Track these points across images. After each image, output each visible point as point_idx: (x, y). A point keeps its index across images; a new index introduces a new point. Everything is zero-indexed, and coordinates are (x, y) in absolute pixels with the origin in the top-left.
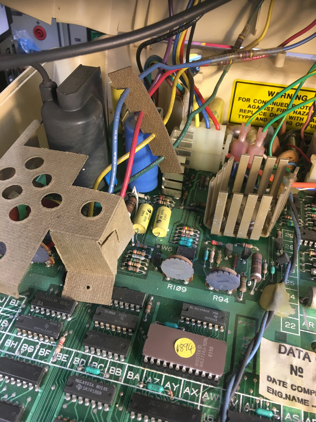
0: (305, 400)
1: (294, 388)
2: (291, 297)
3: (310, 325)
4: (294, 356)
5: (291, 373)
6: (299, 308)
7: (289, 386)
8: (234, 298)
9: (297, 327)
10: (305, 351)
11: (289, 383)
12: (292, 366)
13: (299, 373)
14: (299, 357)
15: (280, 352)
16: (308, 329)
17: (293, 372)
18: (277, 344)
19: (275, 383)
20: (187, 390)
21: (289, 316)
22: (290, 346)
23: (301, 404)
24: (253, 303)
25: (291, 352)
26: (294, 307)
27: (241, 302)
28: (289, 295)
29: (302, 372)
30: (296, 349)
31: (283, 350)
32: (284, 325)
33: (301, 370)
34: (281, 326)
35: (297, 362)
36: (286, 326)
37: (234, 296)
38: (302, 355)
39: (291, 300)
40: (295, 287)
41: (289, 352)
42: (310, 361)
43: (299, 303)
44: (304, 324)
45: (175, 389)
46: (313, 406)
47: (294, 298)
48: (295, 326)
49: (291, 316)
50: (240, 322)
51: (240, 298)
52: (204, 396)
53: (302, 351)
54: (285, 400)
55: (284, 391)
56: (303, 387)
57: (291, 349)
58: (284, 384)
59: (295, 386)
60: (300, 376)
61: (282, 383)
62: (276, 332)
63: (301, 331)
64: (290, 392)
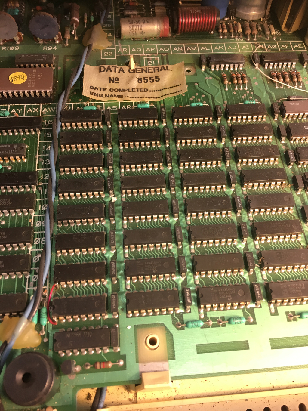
0: (120, 95)
1: (112, 90)
2: (109, 35)
3: (123, 50)
4: (111, 71)
5: (110, 82)
6: (115, 41)
7: (108, 90)
8: (61, 45)
9: (114, 54)
10: (120, 67)
11: (108, 88)
12: (110, 79)
13: (115, 81)
14: (115, 71)
15: (100, 71)
16: (122, 53)
17: (111, 81)
18: (98, 67)
19: (96, 90)
20: (30, 110)
21: (107, 48)
22: (108, 66)
23: (117, 98)
24: (78, 45)
25: (109, 69)
26: (110, 41)
27: (67, 47)
28: (107, 34)
29: (118, 80)
30: (113, 67)
31: (102, 69)
32: (103, 54)
33: (117, 79)
34: (101, 56)
35: (113, 75)
36: (105, 55)
37: (61, 44)
38: (117, 70)
39: (109, 37)
40: (112, 28)
41: (108, 70)
42: (124, 72)
43: (115, 38)
44: (119, 50)
45: (19, 112)
46: (126, 97)
47: (111, 35)
48: (112, 53)
49: (108, 47)
50: (68, 60)
51: (66, 44)
52: (44, 110)
53: (118, 67)
54: (105, 98)
55: (104, 93)
56: (119, 89)
57: (109, 67)
58: (104, 89)
60: (116, 83)
61: (102, 89)
62: (97, 60)
63: (117, 56)
64: (108, 93)
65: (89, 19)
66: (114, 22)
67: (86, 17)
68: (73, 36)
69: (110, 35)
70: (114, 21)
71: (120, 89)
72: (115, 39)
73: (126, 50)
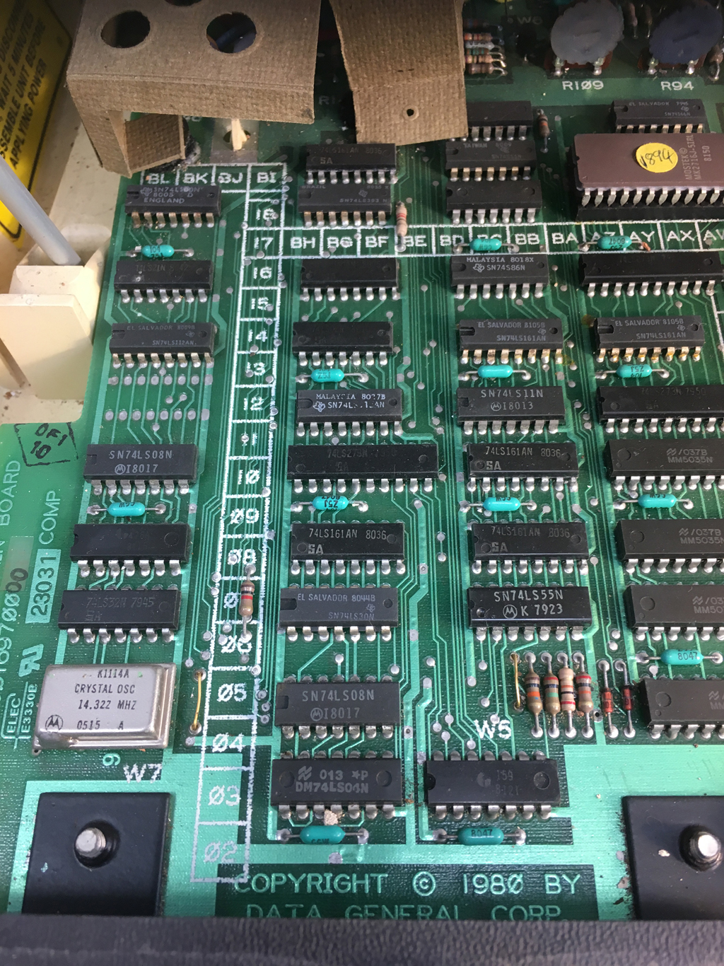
20: (672, 235)
45: (649, 240)
52: (706, 236)
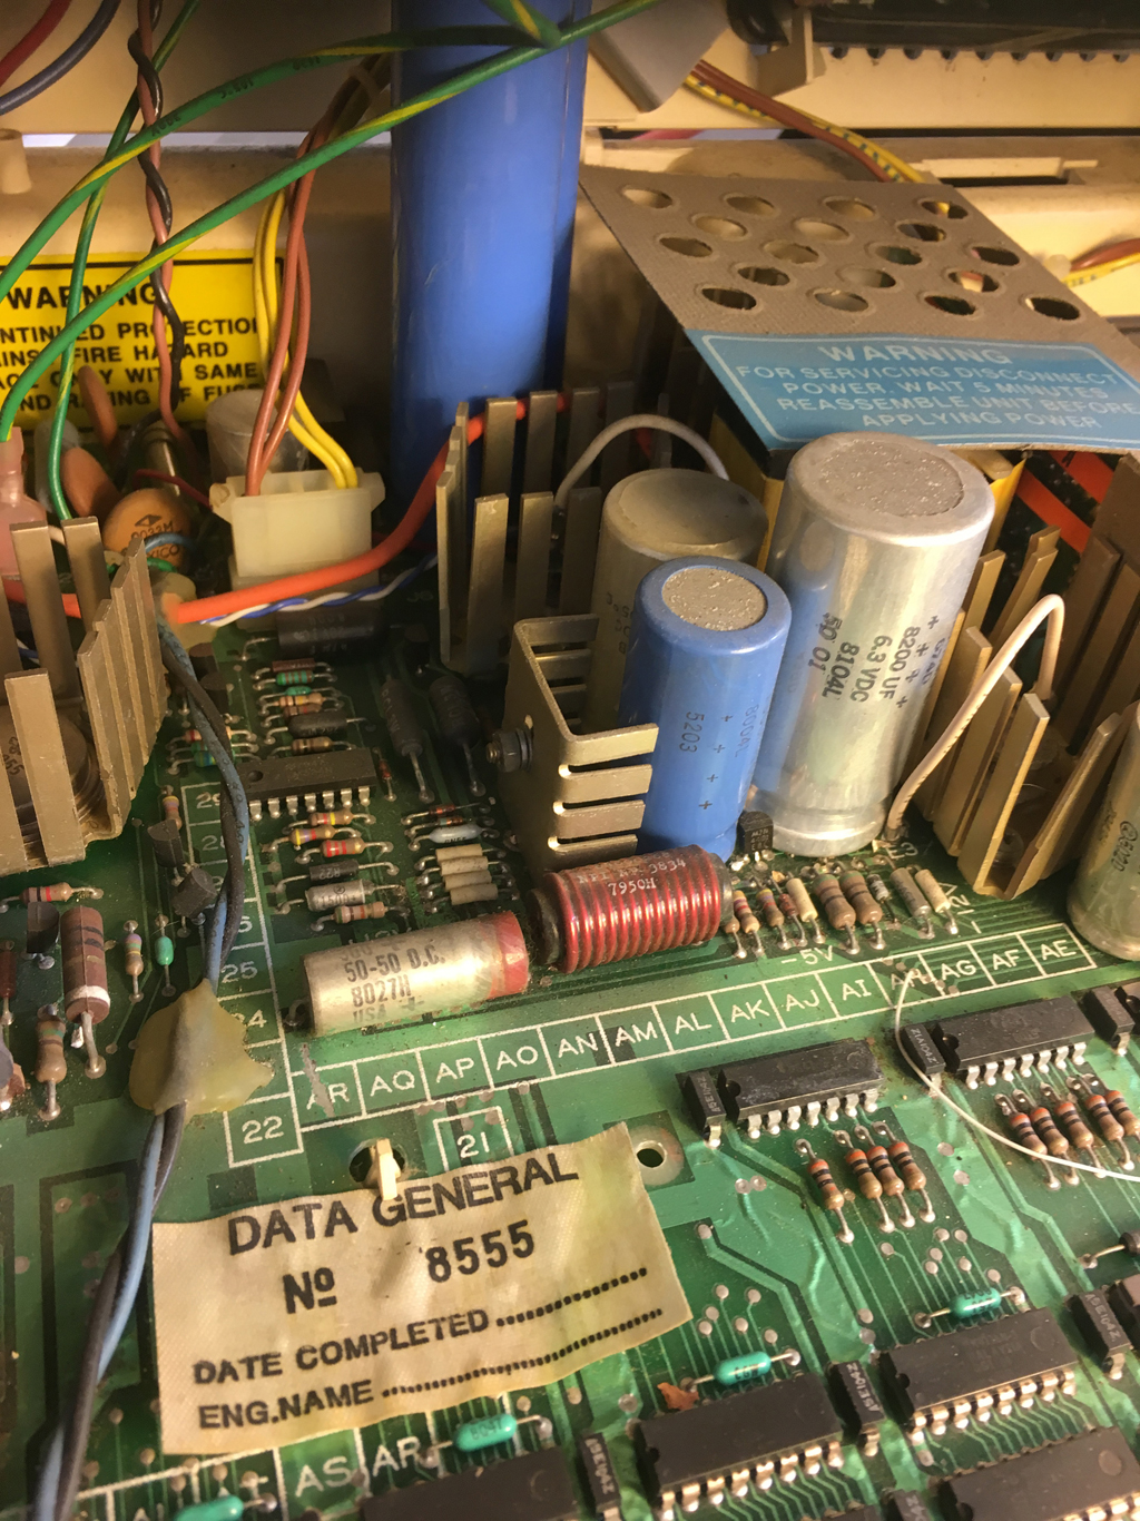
0: (355, 1385)
1: (307, 1359)
2: (252, 1023)
3: (332, 1095)
4: (291, 1238)
5: (291, 1309)
6: (285, 1051)
7: (288, 1363)
8: (20, 1121)
9: (288, 1123)
10: (326, 1201)
11: (286, 1347)
12: (288, 1281)
13: (318, 1295)
14: (310, 1234)
15: (236, 1249)
16: (329, 1114)
17: (297, 1300)
18: (220, 1224)
19: (229, 1379)
21: (252, 1097)
22: (270, 1208)
23: (344, 1409)
24: (107, 1107)
25: (279, 1228)
26: (262, 1056)
27: (55, 1124)
28: (242, 1017)
29: (331, 1284)
30: (295, 1209)
31: (245, 1234)
32: (238, 1135)
33: (324, 1278)
34: (230, 1148)
35: (301, 1256)
36: (248, 1140)
37: (23, 1112)
38: (320, 1219)
39: (253, 1035)
40: (260, 980)
41: (271, 1232)
42: (353, 1228)
43: (281, 1031)
44: (312, 1100)
46: (386, 1394)
47: (262, 1023)
48: (280, 1124)
49: (260, 1092)
50: (60, 1205)
51: (46, 1109)
53: (318, 1206)
54: (282, 1423)
55: (269, 1391)
56: (340, 1339)
57: (276, 1217)
58: (267, 1364)
59: (313, 1350)
60: (324, 1303)
61: (258, 1366)
62: (213, 1178)
63: (304, 1134)
64: (293, 1382)
65: (150, 952)
66: (267, 948)
67: (136, 945)
68: (79, 1058)
69: (258, 1019)
70: (265, 942)
71: (348, 1342)
72: (282, 1039)
73: (342, 1094)
